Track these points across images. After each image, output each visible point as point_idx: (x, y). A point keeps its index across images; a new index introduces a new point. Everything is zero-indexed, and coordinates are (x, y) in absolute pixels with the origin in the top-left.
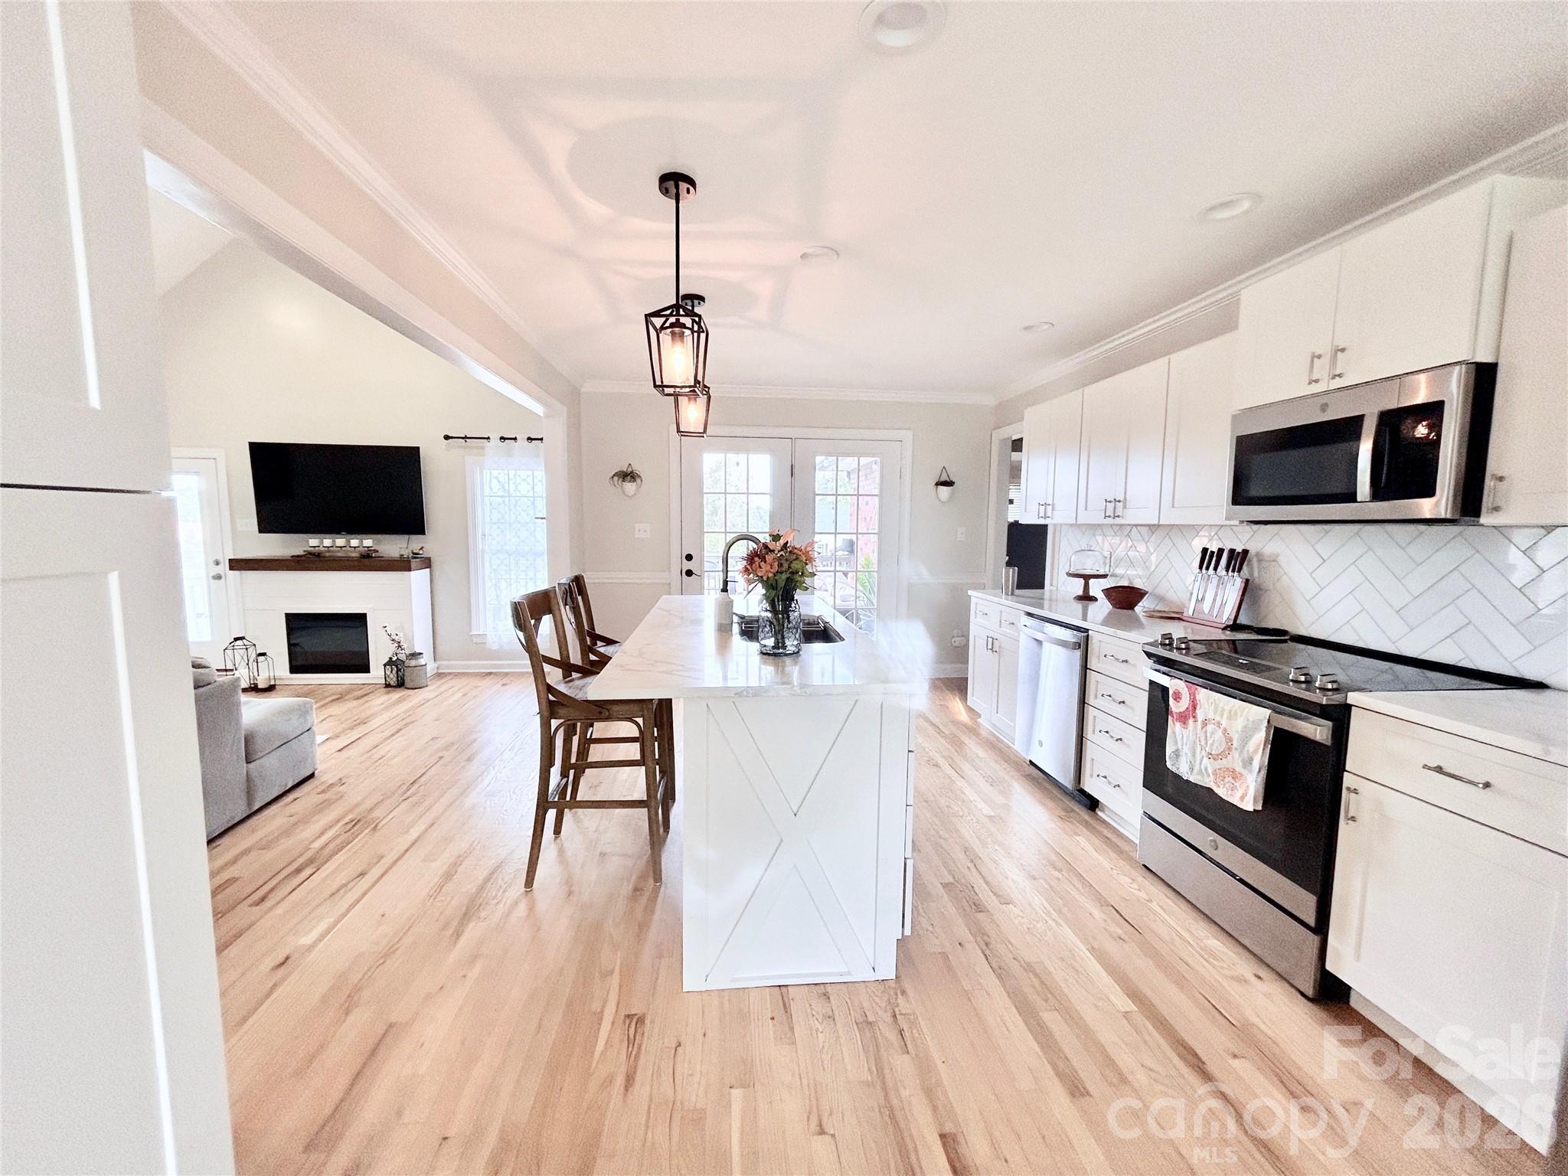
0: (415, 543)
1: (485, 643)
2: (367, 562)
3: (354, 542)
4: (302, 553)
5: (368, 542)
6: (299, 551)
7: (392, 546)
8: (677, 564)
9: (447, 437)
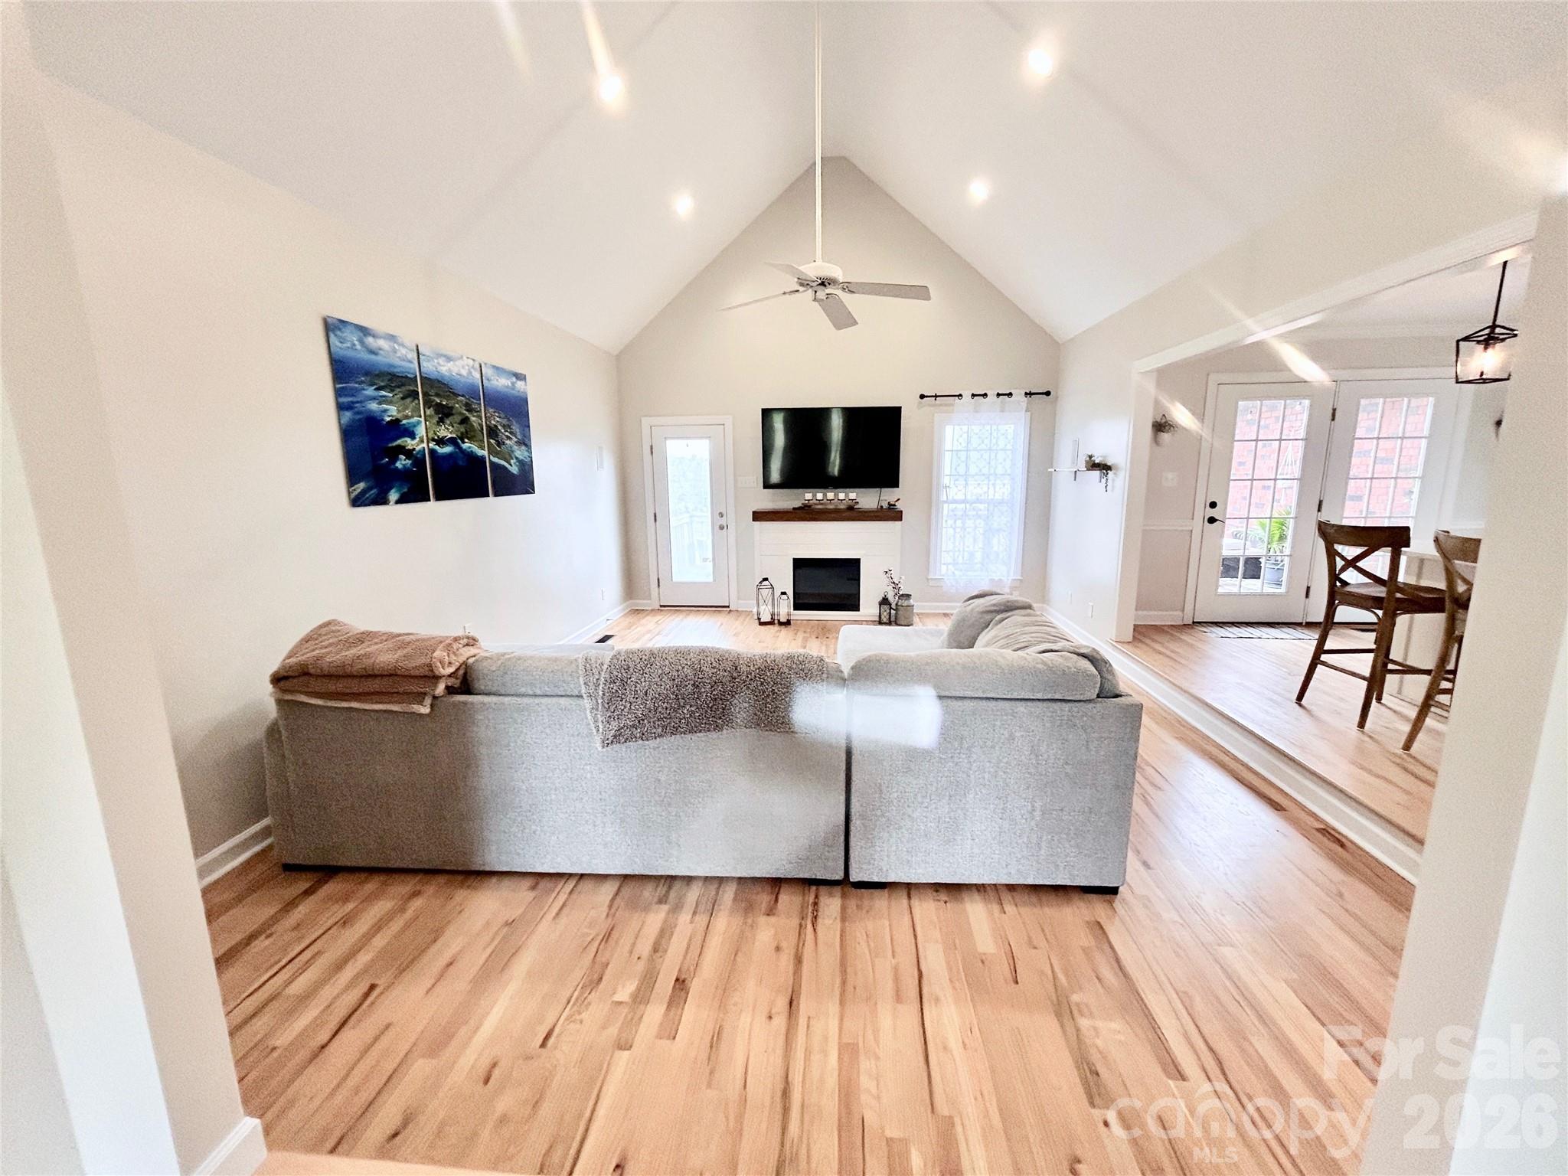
0: (888, 495)
1: (942, 587)
2: (852, 514)
3: (842, 496)
4: (800, 505)
5: (853, 495)
6: (798, 504)
7: (867, 498)
8: (1202, 512)
9: (922, 397)
